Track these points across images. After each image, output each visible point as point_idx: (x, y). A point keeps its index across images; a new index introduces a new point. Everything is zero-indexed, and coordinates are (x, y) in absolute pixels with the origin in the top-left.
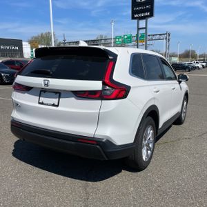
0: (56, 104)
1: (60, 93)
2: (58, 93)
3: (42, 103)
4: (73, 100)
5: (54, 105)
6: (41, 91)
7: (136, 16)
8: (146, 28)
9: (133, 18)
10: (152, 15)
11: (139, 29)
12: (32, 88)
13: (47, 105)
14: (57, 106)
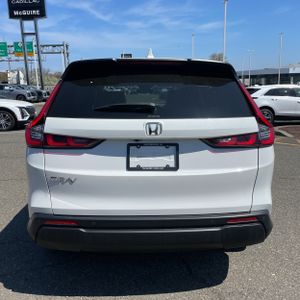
0: (172, 165)
1: (177, 145)
2: (174, 146)
3: (139, 169)
4: (207, 154)
5: (167, 168)
6: (129, 145)
7: (16, 13)
8: (36, 34)
9: (12, 16)
10: (43, 15)
11: (24, 34)
12: (103, 140)
13: (153, 169)
14: (176, 168)
